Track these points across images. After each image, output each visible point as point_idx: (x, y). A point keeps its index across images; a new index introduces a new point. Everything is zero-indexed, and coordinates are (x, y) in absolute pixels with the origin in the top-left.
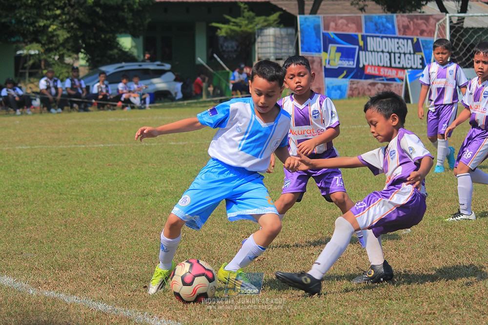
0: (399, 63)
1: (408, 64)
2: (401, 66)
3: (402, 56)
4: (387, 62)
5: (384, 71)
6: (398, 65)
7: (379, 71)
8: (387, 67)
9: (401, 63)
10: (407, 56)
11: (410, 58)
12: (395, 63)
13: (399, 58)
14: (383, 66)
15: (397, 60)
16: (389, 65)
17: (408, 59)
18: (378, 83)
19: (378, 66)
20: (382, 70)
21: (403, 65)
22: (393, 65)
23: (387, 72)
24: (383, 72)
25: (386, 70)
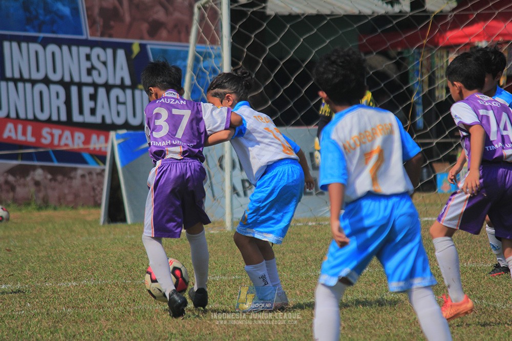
0: (93, 112)
1: (118, 114)
2: (97, 119)
3: (102, 92)
4: (58, 108)
5: (52, 135)
6: (88, 118)
7: (37, 134)
8: (58, 123)
9: (100, 112)
10: (115, 92)
11: (122, 99)
12: (81, 112)
13: (93, 97)
14: (49, 122)
15: (88, 104)
16: (64, 118)
17: (118, 102)
18: (34, 168)
19: (35, 119)
20: (45, 131)
21: (103, 118)
22: (77, 118)
23: (60, 137)
24: (48, 136)
25: (57, 132)
